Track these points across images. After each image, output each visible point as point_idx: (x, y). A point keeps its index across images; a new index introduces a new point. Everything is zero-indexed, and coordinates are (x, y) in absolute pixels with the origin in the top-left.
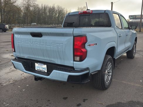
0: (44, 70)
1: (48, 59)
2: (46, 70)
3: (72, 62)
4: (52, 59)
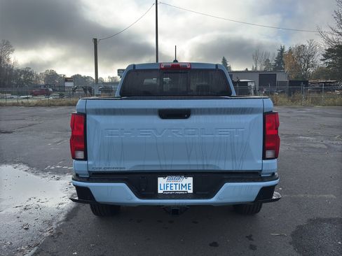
0: (184, 189)
1: (200, 163)
2: (192, 188)
3: (260, 161)
4: (211, 163)
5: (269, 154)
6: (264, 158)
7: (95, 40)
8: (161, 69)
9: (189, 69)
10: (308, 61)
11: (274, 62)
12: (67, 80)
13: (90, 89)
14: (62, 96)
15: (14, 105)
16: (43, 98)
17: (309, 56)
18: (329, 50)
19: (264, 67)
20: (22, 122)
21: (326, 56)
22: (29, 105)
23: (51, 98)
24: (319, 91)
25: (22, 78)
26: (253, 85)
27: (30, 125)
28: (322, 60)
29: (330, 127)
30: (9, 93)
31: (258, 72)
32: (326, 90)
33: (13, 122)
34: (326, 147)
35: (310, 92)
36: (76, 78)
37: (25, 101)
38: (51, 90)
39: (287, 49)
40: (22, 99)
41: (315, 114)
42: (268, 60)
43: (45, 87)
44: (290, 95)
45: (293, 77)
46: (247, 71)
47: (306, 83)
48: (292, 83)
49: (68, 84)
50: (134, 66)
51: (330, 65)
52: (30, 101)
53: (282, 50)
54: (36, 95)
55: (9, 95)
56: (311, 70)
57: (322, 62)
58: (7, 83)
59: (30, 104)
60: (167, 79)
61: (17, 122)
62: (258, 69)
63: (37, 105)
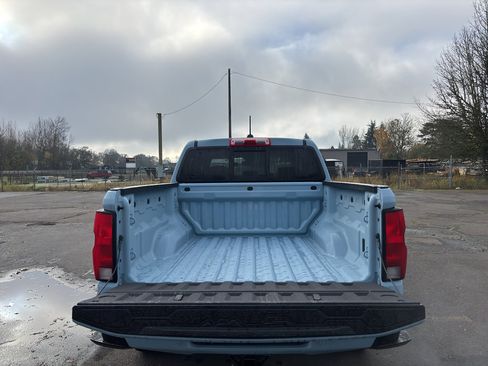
5: (392, 272)
6: (385, 279)
7: (160, 115)
8: (231, 146)
9: (269, 145)
10: (403, 137)
11: (364, 139)
12: (128, 160)
13: (154, 171)
14: (121, 178)
15: (66, 189)
16: (100, 181)
17: (404, 132)
18: (427, 125)
19: (352, 145)
20: (71, 211)
21: (424, 131)
22: (83, 190)
23: (109, 181)
24: (419, 172)
25: (78, 158)
26: (341, 165)
27: (78, 215)
28: (419, 136)
29: (439, 216)
30: (63, 175)
31: (345, 150)
32: (428, 171)
33: (59, 211)
34: (440, 243)
35: (408, 173)
36: (139, 159)
37: (79, 185)
38: (109, 172)
39: (378, 125)
40: (77, 183)
41: (418, 199)
42: (357, 137)
43: (103, 168)
44: (385, 177)
45: (386, 156)
46: (332, 149)
47: (403, 163)
48: (386, 163)
49: (129, 165)
50: (196, 143)
51: (429, 142)
52: (85, 184)
53: (373, 125)
54: (93, 178)
55: (61, 178)
56: (407, 148)
57: (420, 139)
58: (61, 164)
59: (83, 188)
60: (239, 160)
61: (65, 211)
62: (346, 147)
63: (91, 190)
